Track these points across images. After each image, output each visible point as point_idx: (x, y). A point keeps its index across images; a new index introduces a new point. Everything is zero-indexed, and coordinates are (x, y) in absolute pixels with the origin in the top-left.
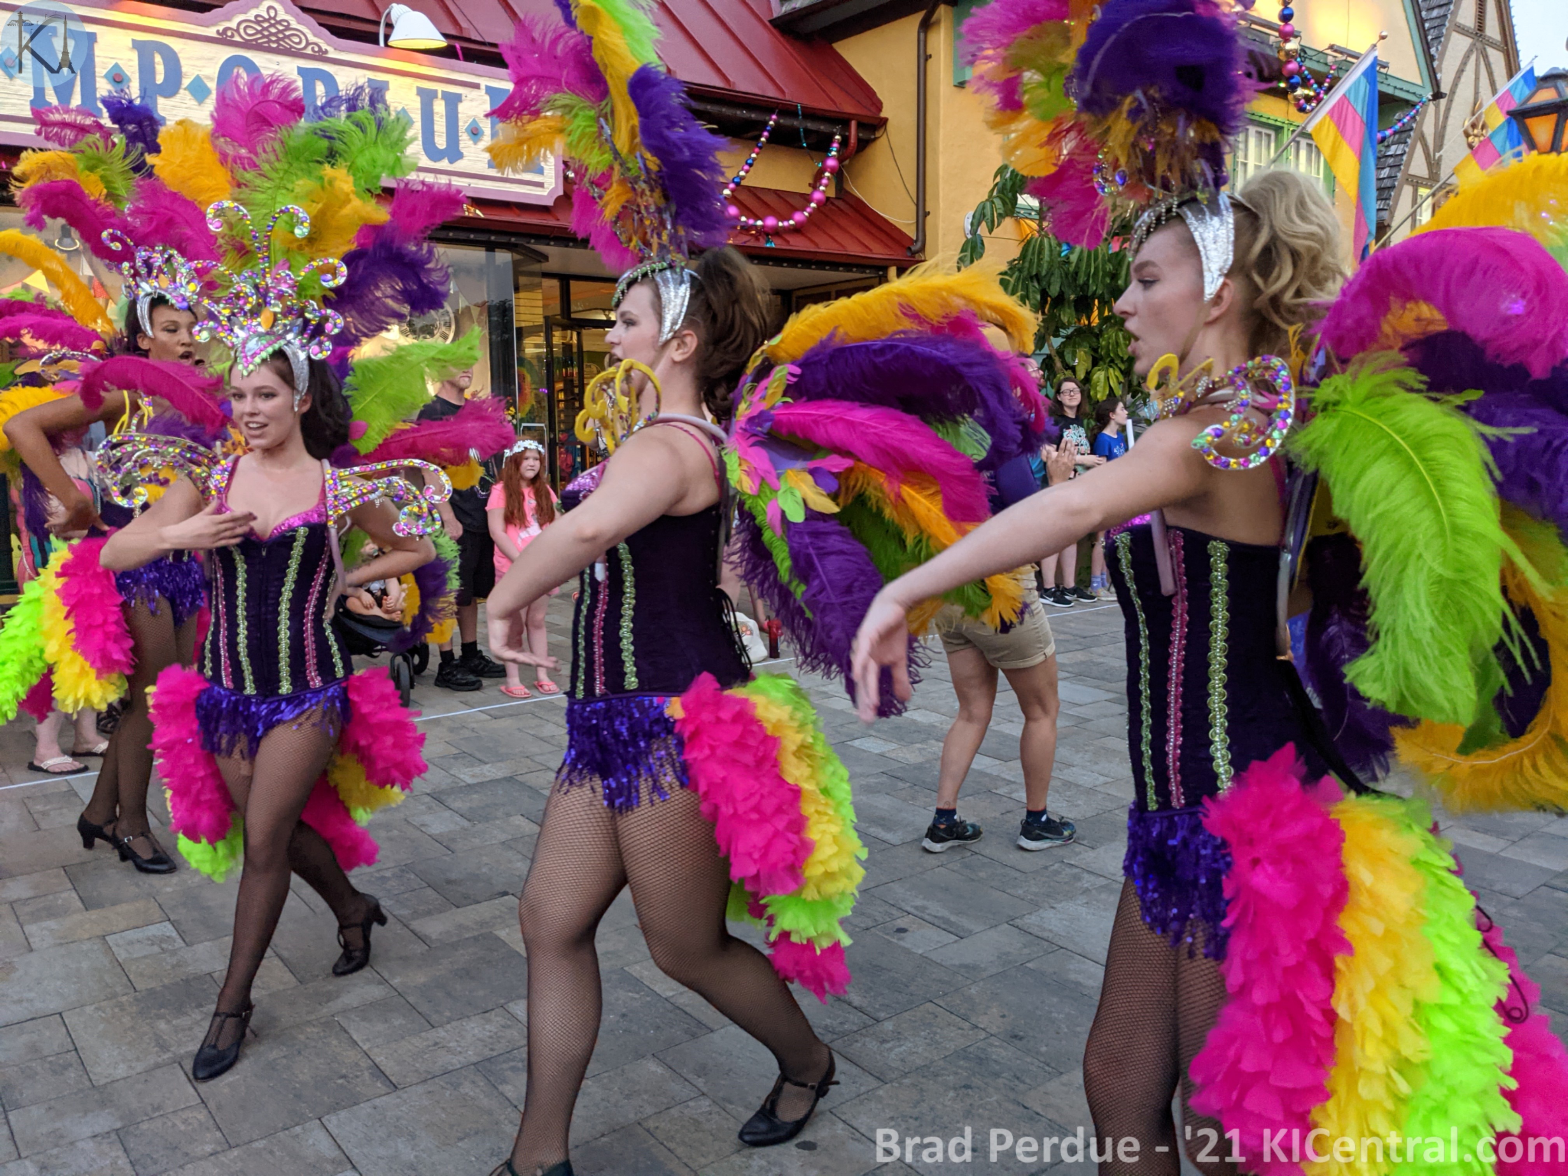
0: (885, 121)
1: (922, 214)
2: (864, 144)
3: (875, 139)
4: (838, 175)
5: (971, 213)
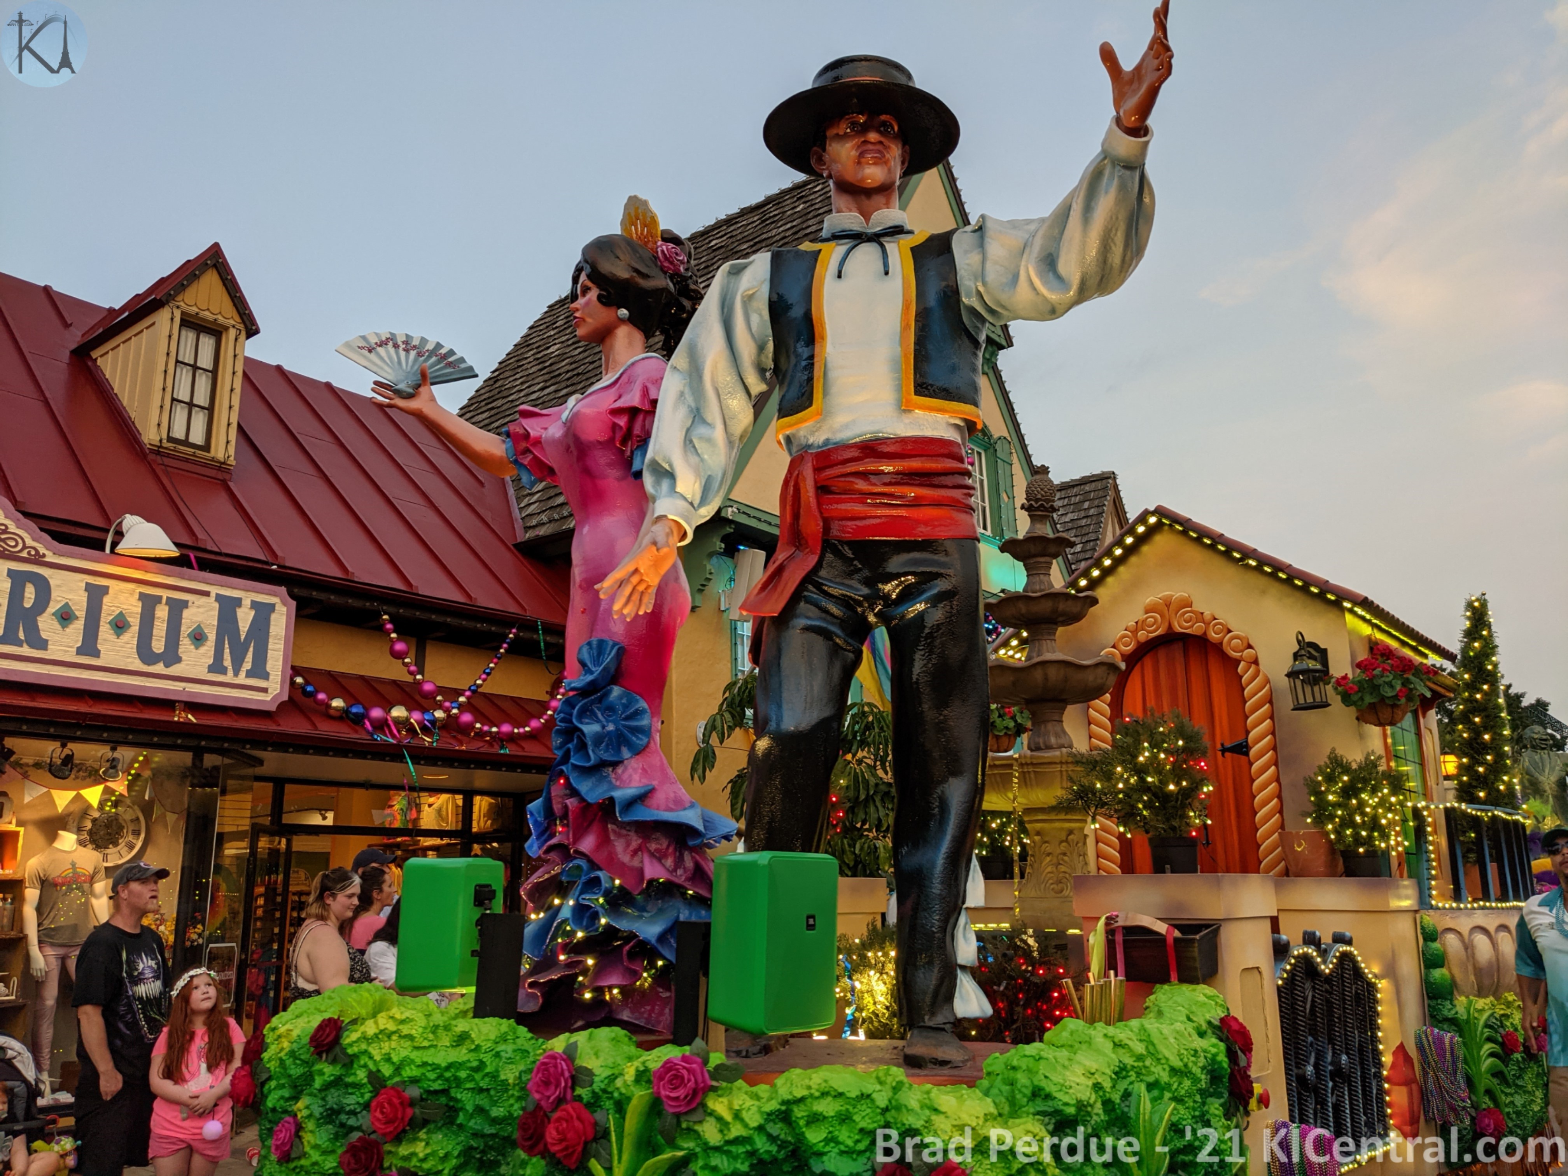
5: (703, 724)
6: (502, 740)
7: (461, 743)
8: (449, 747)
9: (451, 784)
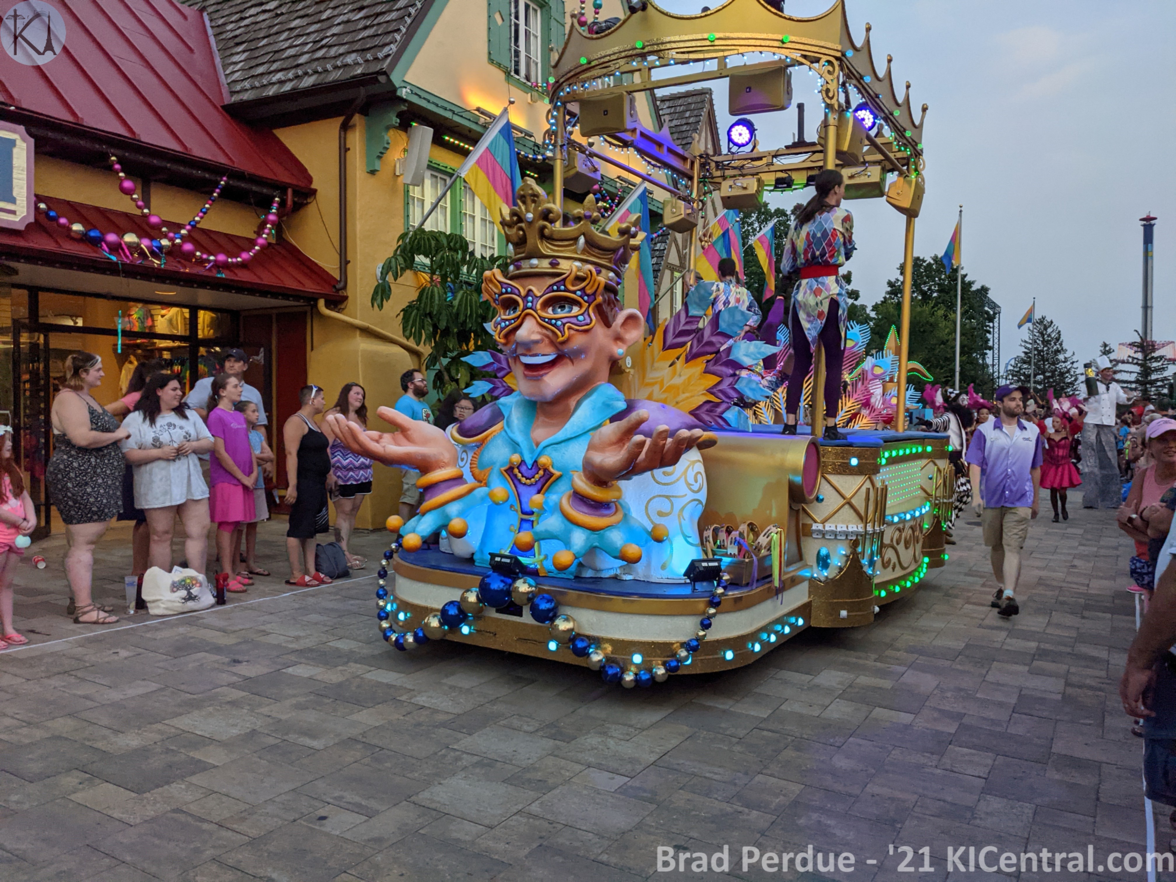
0: (314, 192)
1: (344, 263)
2: (299, 207)
3: (307, 204)
4: (278, 227)
5: (381, 265)
6: (218, 267)
7: (185, 267)
8: (176, 269)
9: (178, 300)
